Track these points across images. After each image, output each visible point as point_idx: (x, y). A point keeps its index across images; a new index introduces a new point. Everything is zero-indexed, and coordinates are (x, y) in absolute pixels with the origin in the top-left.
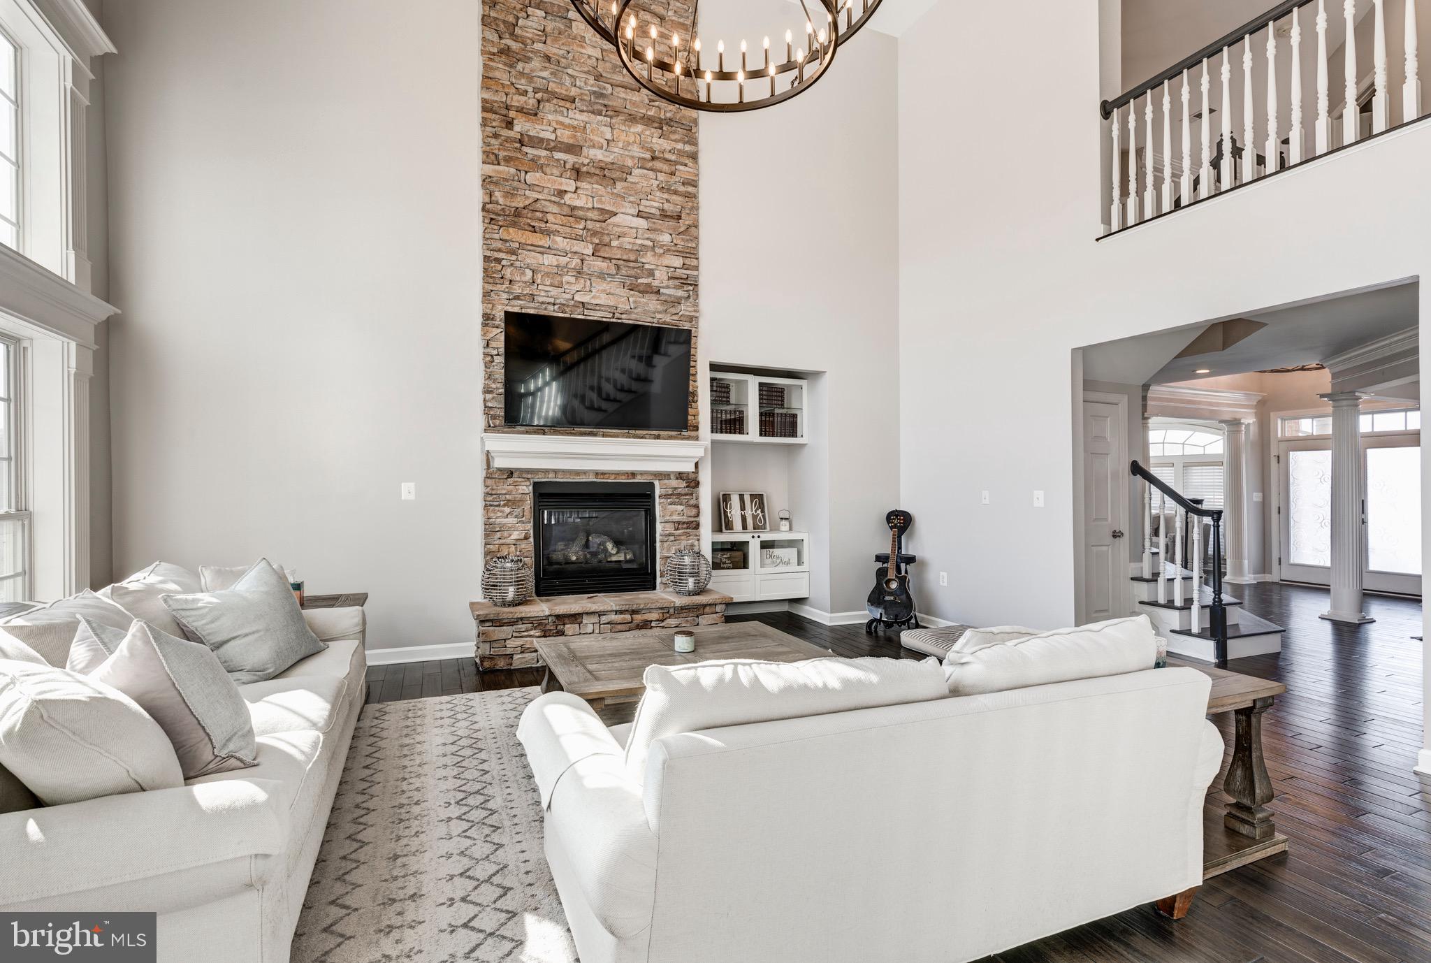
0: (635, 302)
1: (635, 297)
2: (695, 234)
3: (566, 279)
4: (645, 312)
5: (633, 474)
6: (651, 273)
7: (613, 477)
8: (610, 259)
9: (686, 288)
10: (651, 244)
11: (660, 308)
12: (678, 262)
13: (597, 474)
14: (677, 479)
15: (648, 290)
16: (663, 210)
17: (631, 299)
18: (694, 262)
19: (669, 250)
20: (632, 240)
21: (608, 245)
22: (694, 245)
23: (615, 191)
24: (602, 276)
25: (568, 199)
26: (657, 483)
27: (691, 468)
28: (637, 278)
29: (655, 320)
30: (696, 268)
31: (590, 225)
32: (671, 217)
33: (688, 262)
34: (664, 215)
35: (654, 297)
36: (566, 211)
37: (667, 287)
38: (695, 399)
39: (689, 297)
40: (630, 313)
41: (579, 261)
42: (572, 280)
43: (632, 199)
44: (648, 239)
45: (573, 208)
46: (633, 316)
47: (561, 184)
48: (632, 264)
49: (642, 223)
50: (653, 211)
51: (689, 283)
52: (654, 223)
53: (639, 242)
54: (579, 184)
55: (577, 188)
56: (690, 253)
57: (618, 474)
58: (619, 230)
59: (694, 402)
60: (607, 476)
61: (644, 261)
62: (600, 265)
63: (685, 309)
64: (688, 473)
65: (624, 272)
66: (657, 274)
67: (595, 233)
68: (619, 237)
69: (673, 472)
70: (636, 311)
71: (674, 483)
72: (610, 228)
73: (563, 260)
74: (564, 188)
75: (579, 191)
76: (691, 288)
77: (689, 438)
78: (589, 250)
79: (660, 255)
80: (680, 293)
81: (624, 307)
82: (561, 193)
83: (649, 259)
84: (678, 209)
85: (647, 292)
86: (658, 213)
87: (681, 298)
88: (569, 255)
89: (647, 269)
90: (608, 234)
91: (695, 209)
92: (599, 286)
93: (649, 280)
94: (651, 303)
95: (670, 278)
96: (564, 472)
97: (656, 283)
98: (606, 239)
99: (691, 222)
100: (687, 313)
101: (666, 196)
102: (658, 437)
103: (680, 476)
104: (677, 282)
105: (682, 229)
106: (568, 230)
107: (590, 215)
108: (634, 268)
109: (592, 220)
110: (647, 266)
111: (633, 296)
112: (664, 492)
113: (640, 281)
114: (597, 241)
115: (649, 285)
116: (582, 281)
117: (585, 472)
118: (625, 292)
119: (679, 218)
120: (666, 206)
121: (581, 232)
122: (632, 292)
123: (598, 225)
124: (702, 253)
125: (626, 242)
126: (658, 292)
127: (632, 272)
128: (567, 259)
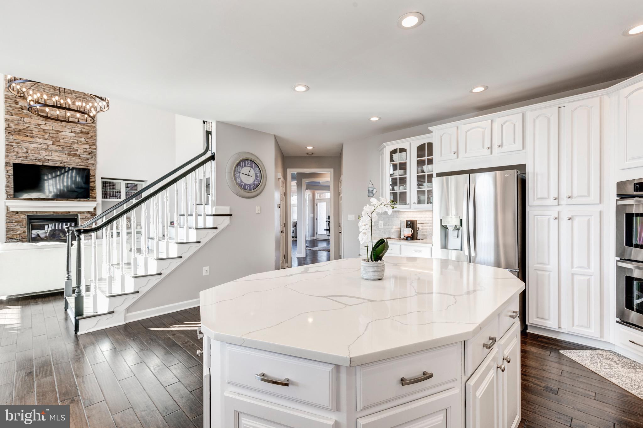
0: (70, 159)
1: (69, 158)
2: (95, 138)
3: (41, 152)
4: (74, 162)
5: (69, 212)
6: (77, 150)
7: (61, 213)
8: (60, 146)
9: (91, 155)
10: (76, 141)
11: (80, 161)
12: (88, 147)
13: (54, 212)
14: (87, 213)
15: (75, 155)
16: (82, 131)
17: (68, 158)
18: (95, 147)
19: (84, 143)
20: (69, 140)
21: (59, 141)
22: (94, 142)
23: (62, 125)
24: (56, 151)
25: (42, 127)
26: (79, 215)
27: (92, 210)
28: (71, 152)
29: (78, 165)
30: (96, 149)
31: (51, 135)
32: (85, 133)
33: (92, 147)
34: (82, 132)
35: (78, 158)
36: (42, 130)
37: (83, 155)
38: (95, 189)
39: (92, 158)
40: (68, 162)
41: (46, 146)
42: (44, 152)
43: (69, 127)
44: (75, 140)
45: (44, 130)
46: (69, 163)
47: (39, 122)
48: (69, 147)
49: (73, 135)
50: (77, 131)
51: (93, 154)
52: (78, 135)
53: (71, 140)
54: (46, 122)
55: (45, 123)
56: (93, 144)
57: (63, 212)
58: (63, 136)
59: (94, 189)
60: (58, 213)
61: (74, 146)
62: (55, 147)
63: (91, 161)
64: (92, 212)
65: (65, 149)
66: (79, 150)
67: (53, 138)
68: (63, 139)
69: (86, 211)
70: (70, 162)
71: (86, 214)
72: (60, 136)
73: (40, 146)
74: (40, 123)
75: (46, 124)
76: (93, 155)
77: (92, 201)
78: (51, 143)
79: (81, 145)
80: (88, 156)
81: (65, 160)
82: (39, 125)
83: (76, 146)
84: (88, 131)
85: (75, 156)
86: (79, 132)
87: (89, 158)
88: (42, 144)
89: (75, 149)
90: (59, 138)
91: (95, 131)
92: (54, 154)
93: (76, 152)
94: (77, 160)
95: (84, 152)
96: (40, 212)
97: (78, 153)
98: (58, 139)
99: (93, 135)
100: (91, 163)
101: (83, 127)
102: (80, 201)
103: (88, 212)
104: (87, 153)
105: (89, 137)
106: (42, 136)
107: (51, 132)
108: (70, 148)
109: (52, 133)
110: (75, 148)
111: (69, 157)
112: (82, 217)
113: (72, 152)
114: (54, 140)
115: (76, 154)
116: (48, 152)
117: (49, 212)
118: (66, 156)
119: (88, 133)
120: (83, 130)
121: (47, 137)
122: (69, 156)
123: (55, 135)
124: (98, 144)
125: (66, 141)
126: (80, 156)
127: (69, 150)
128: (41, 146)
